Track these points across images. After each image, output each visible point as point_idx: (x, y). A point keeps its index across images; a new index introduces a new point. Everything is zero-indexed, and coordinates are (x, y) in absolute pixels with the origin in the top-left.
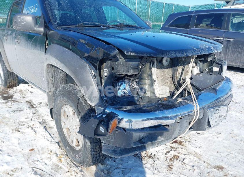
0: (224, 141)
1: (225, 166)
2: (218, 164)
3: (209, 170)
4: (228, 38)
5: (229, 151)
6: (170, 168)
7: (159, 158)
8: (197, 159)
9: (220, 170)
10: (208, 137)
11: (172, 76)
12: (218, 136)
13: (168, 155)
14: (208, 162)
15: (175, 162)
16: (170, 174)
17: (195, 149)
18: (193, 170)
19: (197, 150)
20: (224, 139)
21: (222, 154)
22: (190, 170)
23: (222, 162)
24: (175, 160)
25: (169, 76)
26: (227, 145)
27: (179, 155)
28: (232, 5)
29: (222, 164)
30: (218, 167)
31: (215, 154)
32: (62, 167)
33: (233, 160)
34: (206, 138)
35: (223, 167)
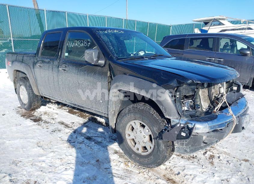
0: (241, 142)
1: (249, 159)
2: (244, 158)
3: (240, 163)
4: (219, 59)
5: (247, 149)
6: (212, 163)
7: (200, 158)
8: (228, 156)
9: (247, 162)
10: (229, 140)
11: (209, 94)
12: (236, 139)
13: (207, 155)
14: (237, 157)
15: (214, 160)
16: (214, 168)
17: (223, 149)
18: (229, 164)
19: (225, 150)
20: (240, 141)
21: (244, 152)
22: (227, 164)
23: (246, 157)
24: (213, 158)
25: (207, 95)
26: (245, 145)
27: (214, 154)
28: (211, 26)
29: (247, 158)
30: (244, 160)
31: (239, 152)
32: (132, 170)
33: (252, 154)
34: (227, 141)
35: (249, 160)
